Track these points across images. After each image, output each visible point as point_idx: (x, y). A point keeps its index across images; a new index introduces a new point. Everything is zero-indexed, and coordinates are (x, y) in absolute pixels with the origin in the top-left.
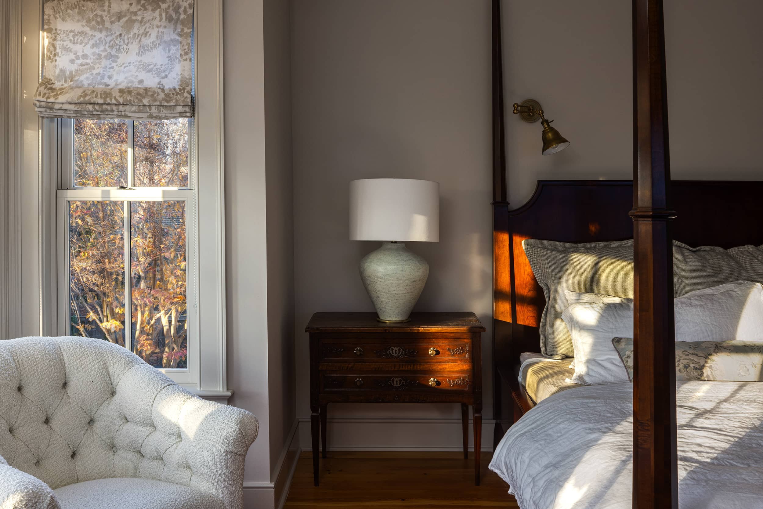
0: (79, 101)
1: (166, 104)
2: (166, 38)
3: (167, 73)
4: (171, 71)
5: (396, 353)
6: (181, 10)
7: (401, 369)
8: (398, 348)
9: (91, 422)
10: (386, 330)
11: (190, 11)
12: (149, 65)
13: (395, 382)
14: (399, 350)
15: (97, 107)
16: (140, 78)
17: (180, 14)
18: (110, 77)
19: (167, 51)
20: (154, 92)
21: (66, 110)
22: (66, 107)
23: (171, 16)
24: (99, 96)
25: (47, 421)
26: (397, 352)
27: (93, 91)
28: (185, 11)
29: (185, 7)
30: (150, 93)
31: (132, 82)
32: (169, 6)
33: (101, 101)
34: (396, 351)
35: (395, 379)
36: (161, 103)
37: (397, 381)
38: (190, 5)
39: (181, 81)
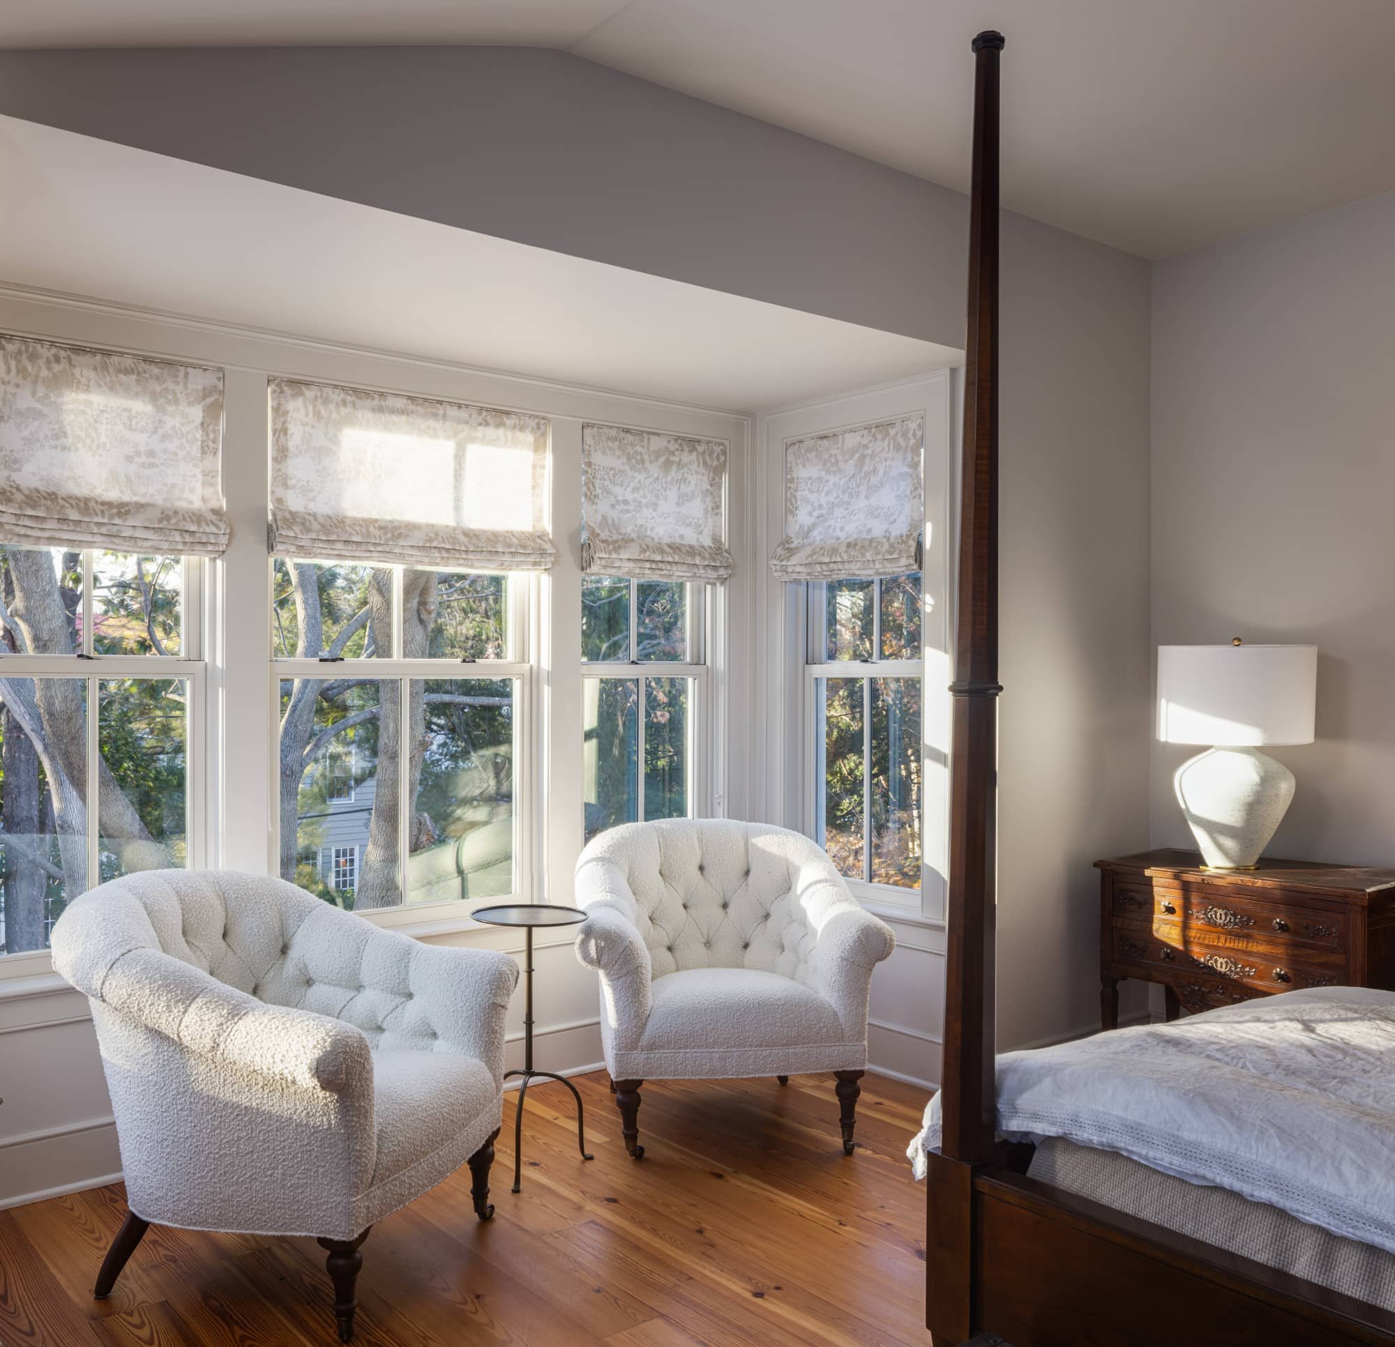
0: (807, 562)
1: (889, 557)
2: (894, 472)
3: (895, 516)
4: (900, 513)
5: (1221, 918)
6: (910, 435)
7: (1227, 945)
8: (1224, 911)
9: (767, 916)
10: (1203, 880)
11: (919, 433)
12: (877, 510)
13: (1219, 965)
14: (1226, 914)
15: (824, 567)
16: (868, 527)
17: (909, 439)
18: (842, 529)
19: (896, 489)
20: (879, 543)
21: (799, 573)
22: (798, 569)
23: (899, 444)
24: (826, 553)
25: (725, 906)
26: (1223, 917)
27: (822, 548)
28: (914, 435)
29: (914, 430)
30: (874, 544)
31: (861, 532)
32: (897, 432)
33: (827, 560)
34: (1221, 915)
35: (1220, 960)
36: (884, 556)
37: (1221, 963)
38: (919, 425)
39: (911, 525)
